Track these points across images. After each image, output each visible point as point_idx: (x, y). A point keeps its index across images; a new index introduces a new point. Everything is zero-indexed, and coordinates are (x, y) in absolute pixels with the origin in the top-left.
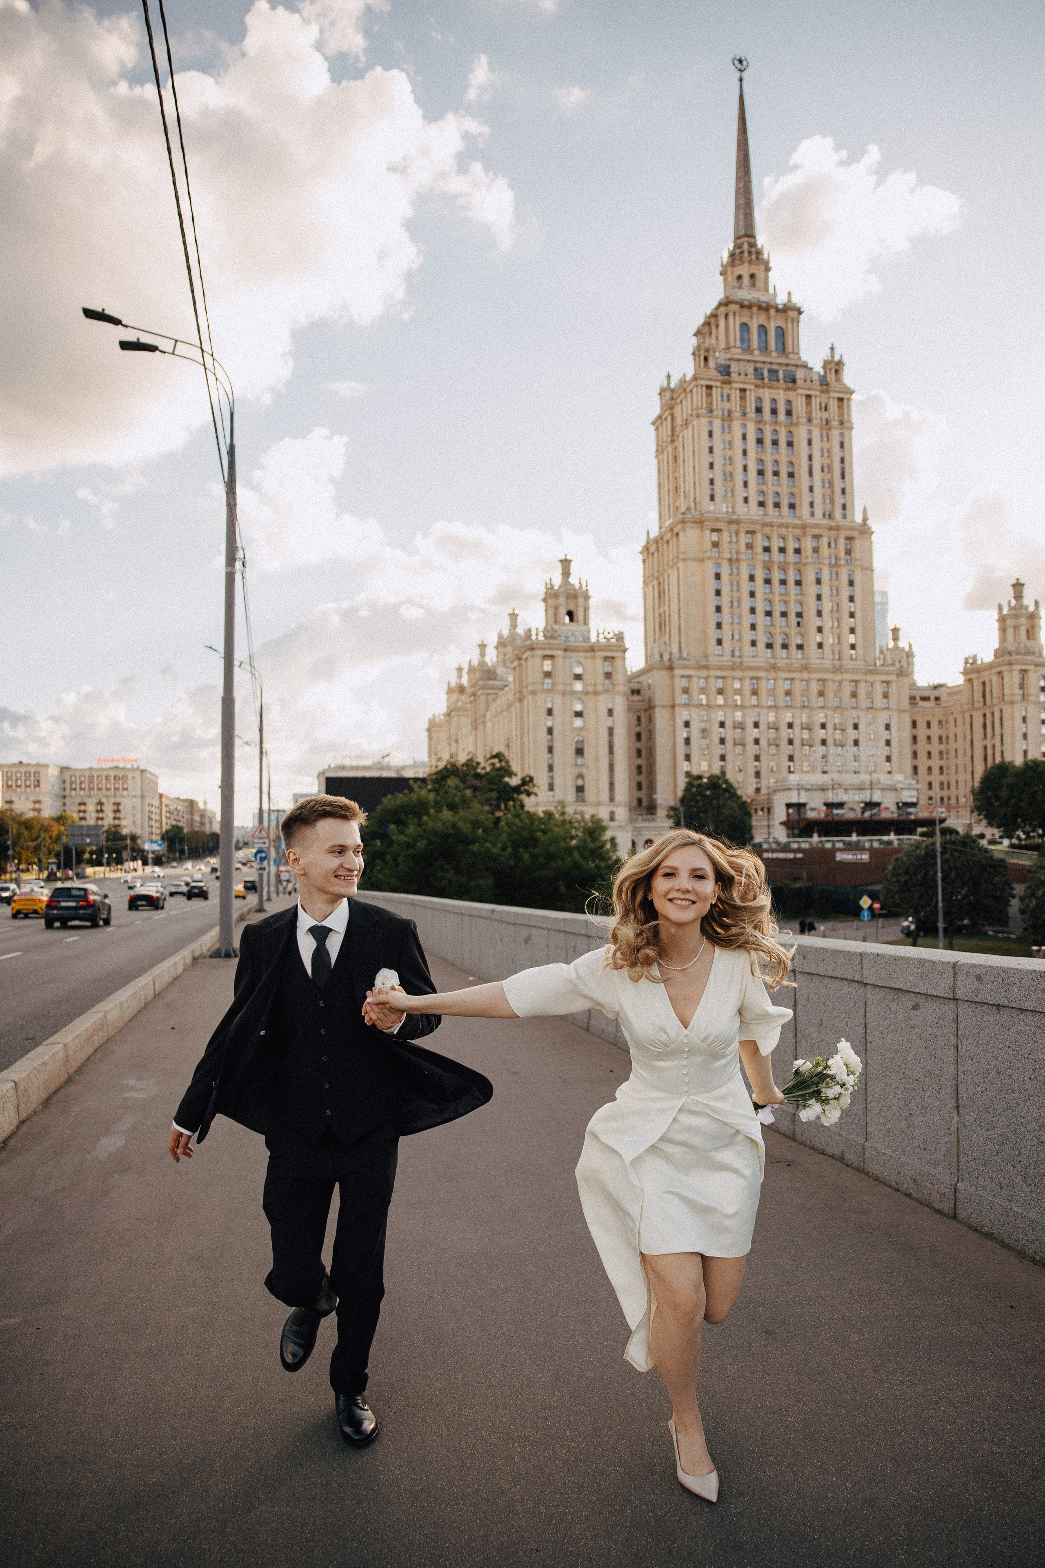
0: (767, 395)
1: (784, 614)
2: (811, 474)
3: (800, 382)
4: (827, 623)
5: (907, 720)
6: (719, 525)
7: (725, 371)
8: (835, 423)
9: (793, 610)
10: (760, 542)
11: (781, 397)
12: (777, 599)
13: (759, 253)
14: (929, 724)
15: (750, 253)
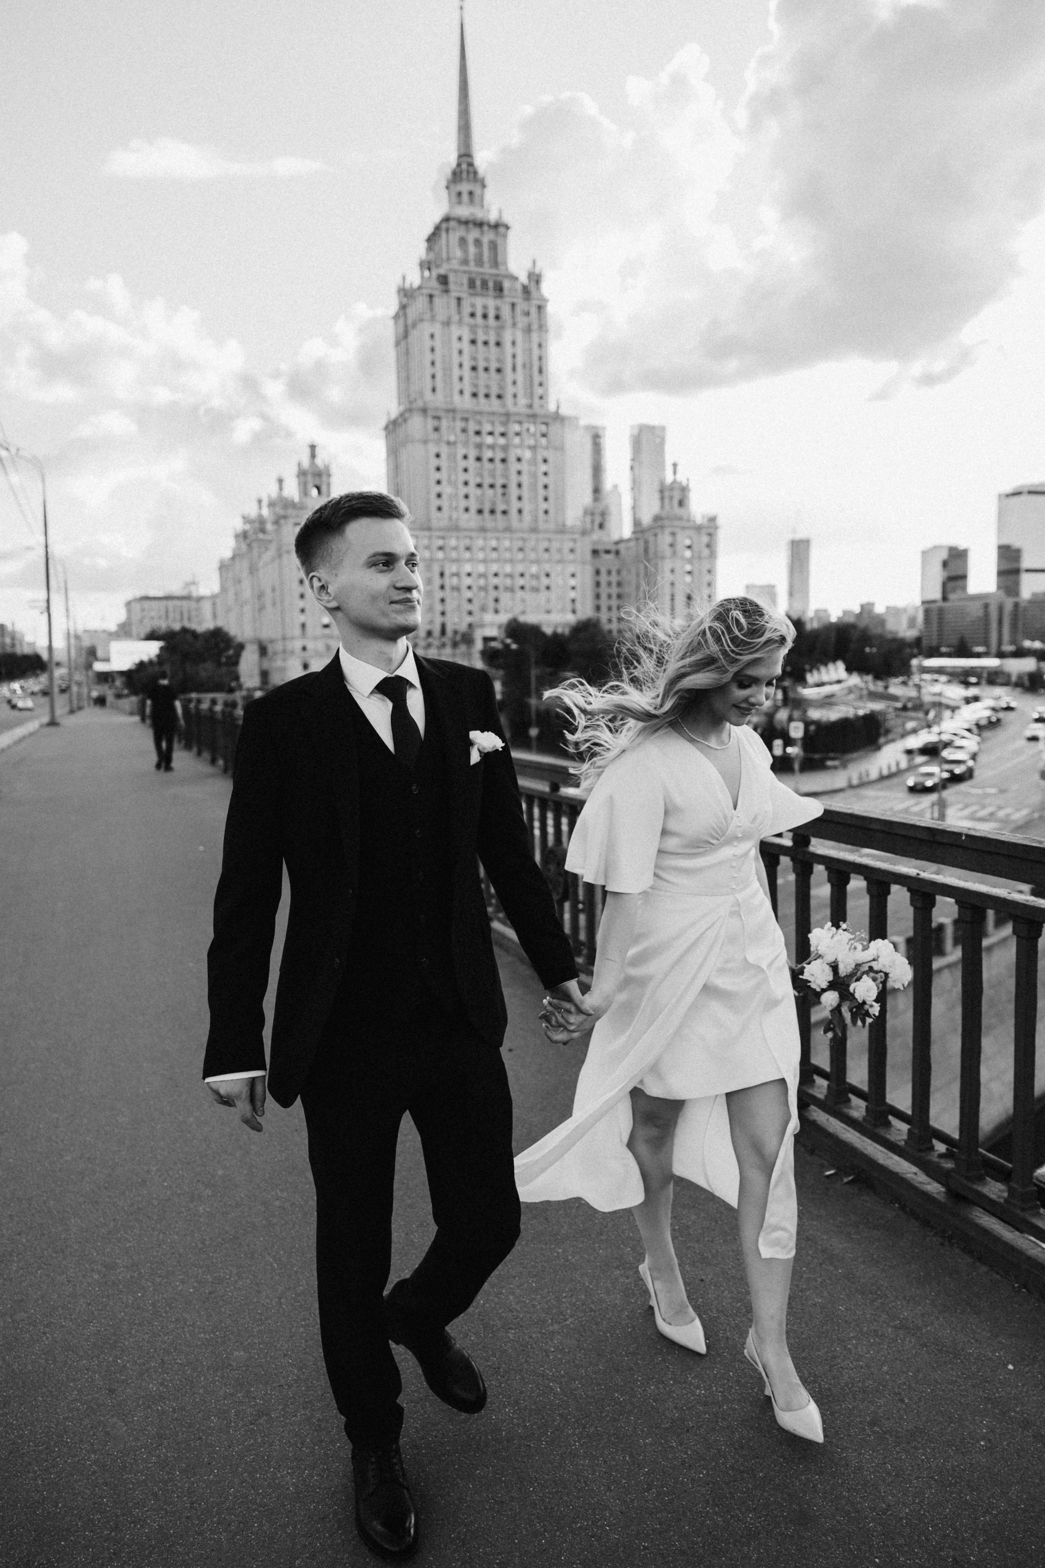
0: (479, 302)
1: (492, 486)
2: (514, 369)
3: (506, 292)
4: (525, 492)
5: (589, 570)
6: (441, 414)
7: (443, 280)
8: (535, 327)
9: (499, 482)
10: (472, 427)
11: (491, 303)
12: (486, 474)
13: (475, 173)
14: (609, 573)
15: (468, 172)
